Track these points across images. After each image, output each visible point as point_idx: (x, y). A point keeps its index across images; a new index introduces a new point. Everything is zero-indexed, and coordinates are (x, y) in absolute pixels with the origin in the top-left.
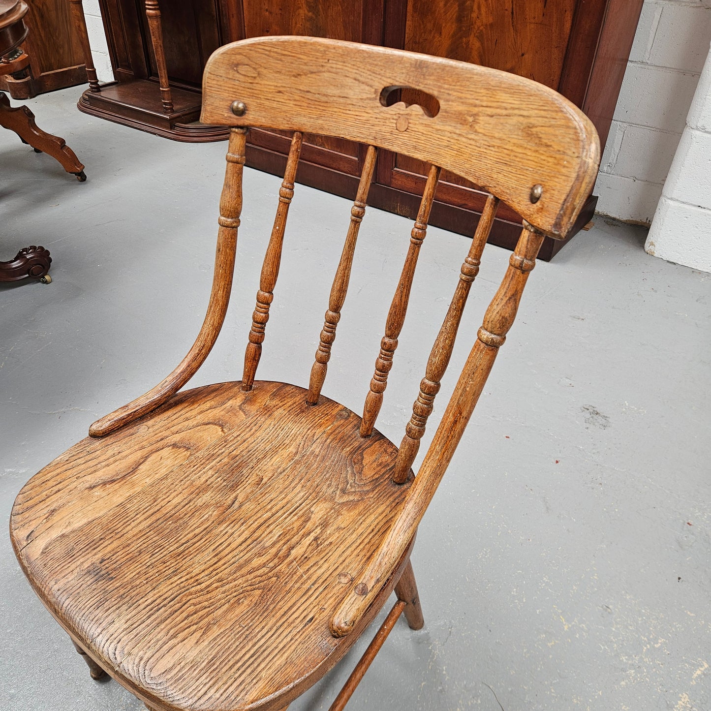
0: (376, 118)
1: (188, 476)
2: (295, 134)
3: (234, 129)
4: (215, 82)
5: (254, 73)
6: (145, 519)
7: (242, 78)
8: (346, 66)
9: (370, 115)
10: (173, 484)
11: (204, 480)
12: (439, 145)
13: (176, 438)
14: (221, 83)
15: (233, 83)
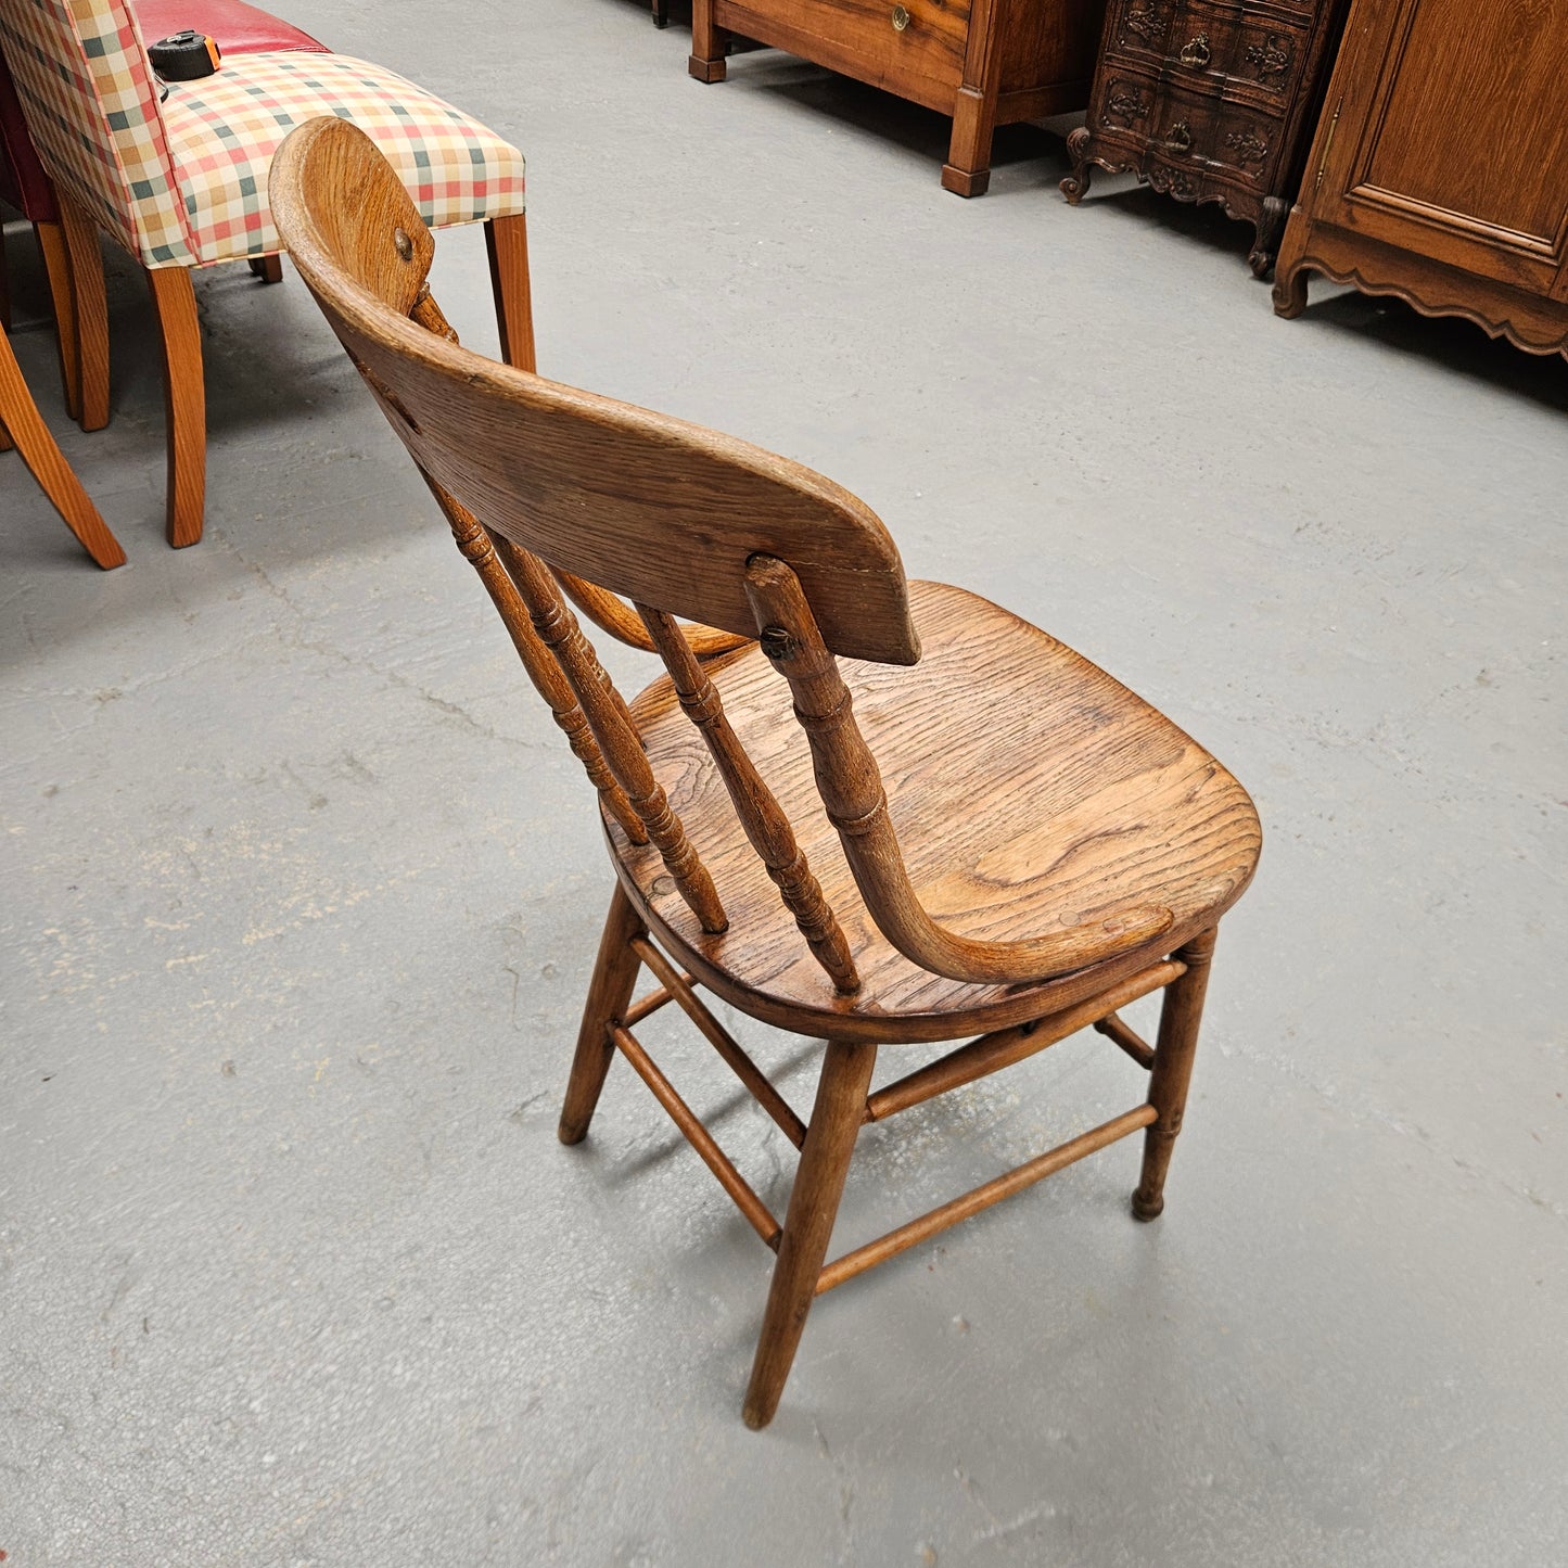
1: (978, 832)
6: (1042, 775)
10: (1005, 822)
11: (950, 822)
13: (1002, 897)
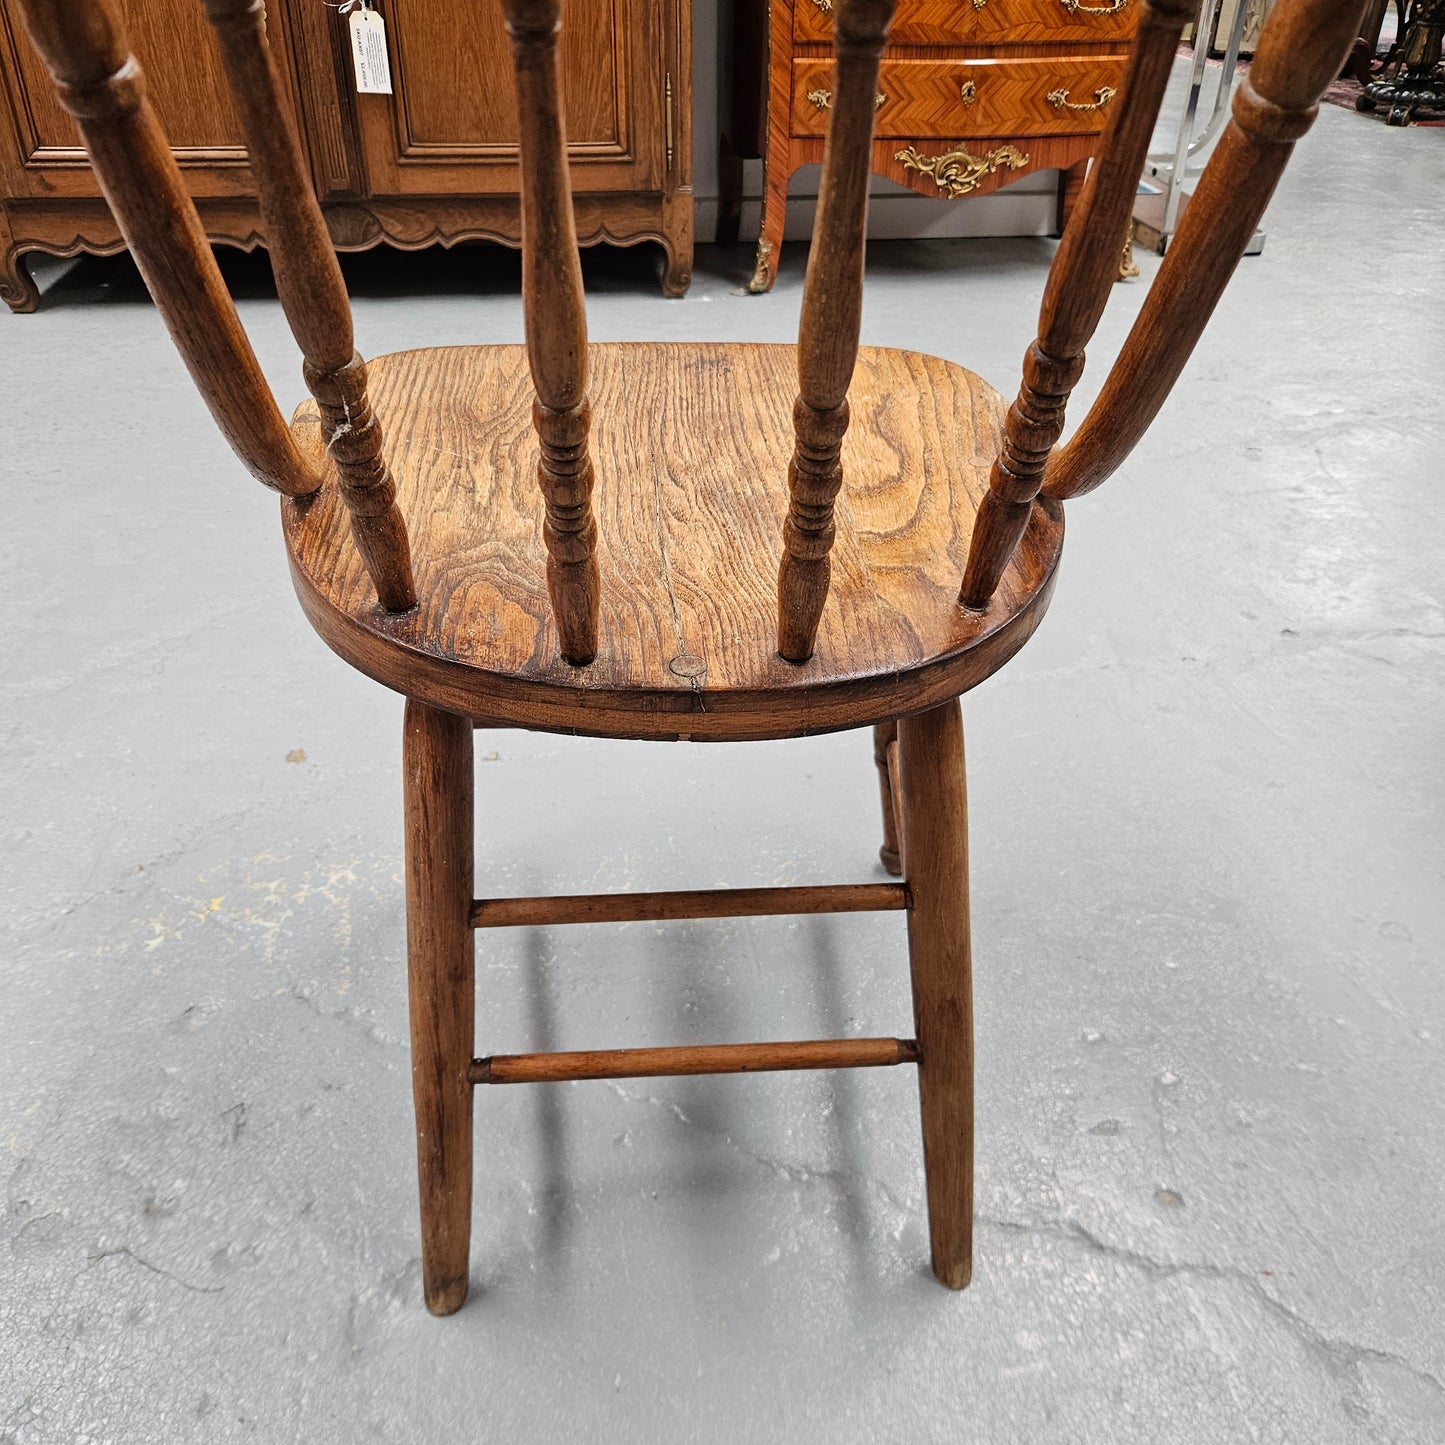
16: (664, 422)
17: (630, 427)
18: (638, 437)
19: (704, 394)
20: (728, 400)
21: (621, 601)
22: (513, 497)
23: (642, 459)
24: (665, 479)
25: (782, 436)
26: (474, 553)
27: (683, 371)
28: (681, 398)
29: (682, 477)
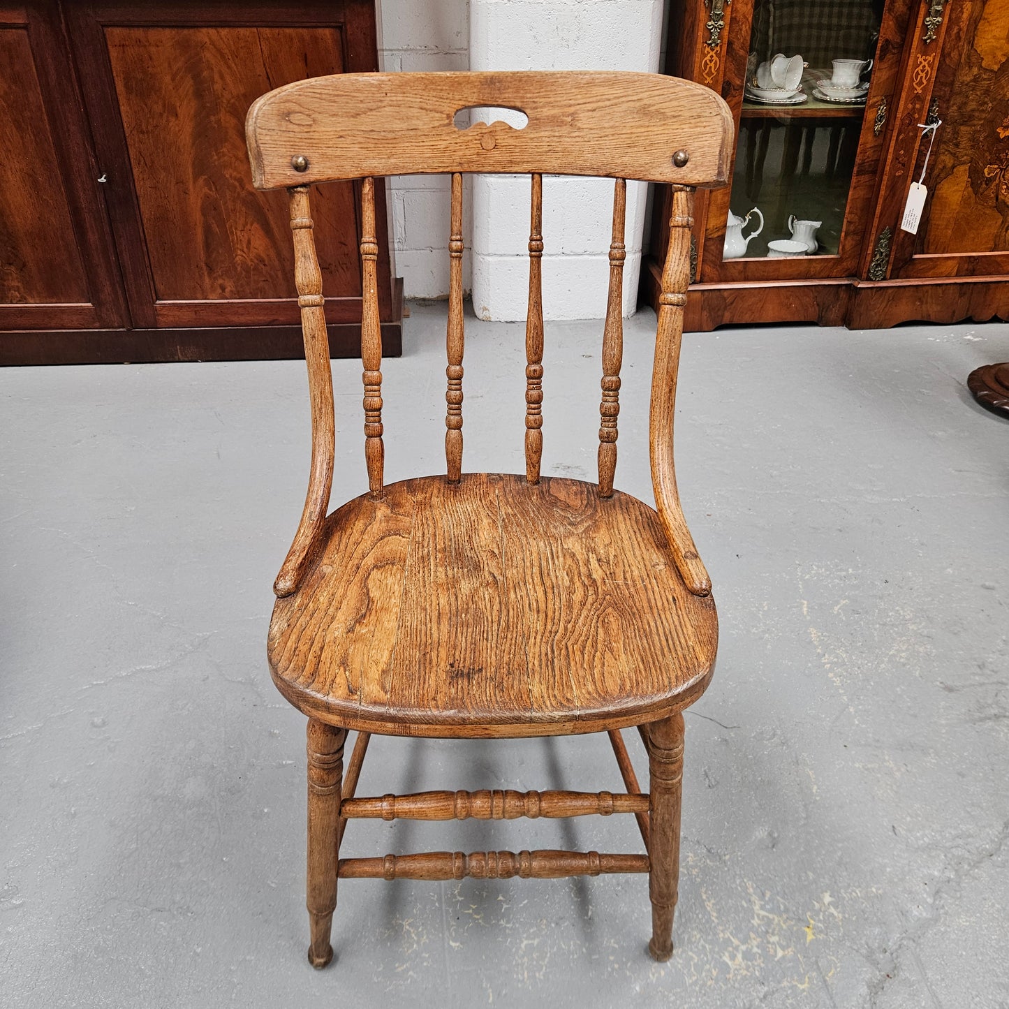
0: (456, 143)
2: (367, 180)
3: (299, 189)
4: (268, 138)
5: (309, 121)
6: (439, 624)
7: (296, 129)
8: (407, 97)
9: (449, 142)
12: (537, 152)
14: (276, 138)
15: (288, 135)
16: (499, 621)
17: (520, 616)
18: (515, 609)
19: (471, 643)
20: (456, 637)
21: (519, 503)
22: (578, 560)
23: (512, 592)
24: (499, 578)
25: (428, 607)
26: (586, 525)
27: (484, 666)
28: (487, 639)
29: (490, 579)
